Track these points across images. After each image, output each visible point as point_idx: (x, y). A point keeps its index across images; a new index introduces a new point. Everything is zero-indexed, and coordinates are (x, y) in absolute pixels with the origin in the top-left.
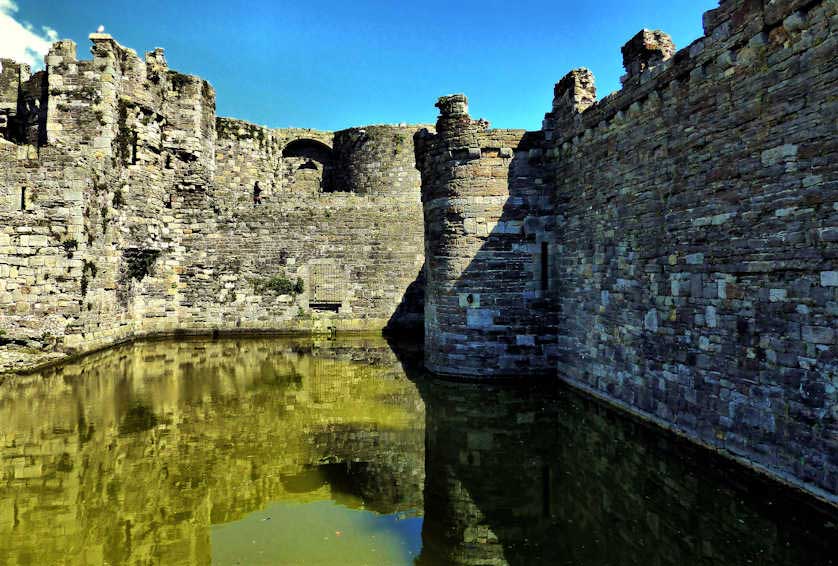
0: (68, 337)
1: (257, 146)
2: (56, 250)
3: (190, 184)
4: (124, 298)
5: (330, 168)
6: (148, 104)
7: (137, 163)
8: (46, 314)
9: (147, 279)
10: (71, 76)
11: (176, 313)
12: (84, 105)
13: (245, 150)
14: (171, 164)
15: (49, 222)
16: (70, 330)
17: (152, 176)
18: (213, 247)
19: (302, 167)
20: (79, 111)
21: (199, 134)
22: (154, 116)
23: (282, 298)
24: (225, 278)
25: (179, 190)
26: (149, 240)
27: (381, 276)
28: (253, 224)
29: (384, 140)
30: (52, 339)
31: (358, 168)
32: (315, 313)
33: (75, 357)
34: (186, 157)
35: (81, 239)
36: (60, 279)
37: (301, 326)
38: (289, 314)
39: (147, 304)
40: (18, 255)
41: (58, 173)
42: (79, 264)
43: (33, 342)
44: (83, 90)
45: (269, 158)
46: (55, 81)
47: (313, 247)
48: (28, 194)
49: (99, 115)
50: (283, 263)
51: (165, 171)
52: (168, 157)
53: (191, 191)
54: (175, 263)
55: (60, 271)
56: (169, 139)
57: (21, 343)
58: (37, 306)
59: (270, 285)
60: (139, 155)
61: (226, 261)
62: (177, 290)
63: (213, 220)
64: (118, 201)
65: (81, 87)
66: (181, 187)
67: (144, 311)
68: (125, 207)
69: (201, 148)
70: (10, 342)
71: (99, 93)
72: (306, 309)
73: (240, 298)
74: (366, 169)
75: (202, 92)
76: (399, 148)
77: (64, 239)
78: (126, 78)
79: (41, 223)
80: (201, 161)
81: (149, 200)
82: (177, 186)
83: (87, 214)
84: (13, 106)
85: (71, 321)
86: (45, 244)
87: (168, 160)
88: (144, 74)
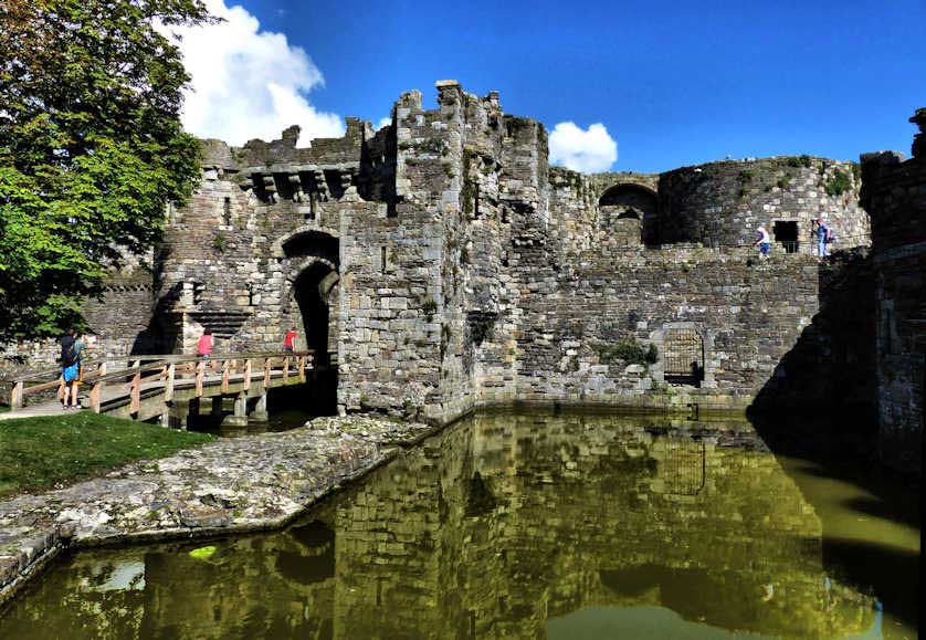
0: (429, 407)
1: (575, 195)
2: (415, 313)
3: (526, 239)
4: (468, 365)
5: (654, 216)
6: (489, 152)
7: (480, 217)
8: (407, 381)
9: (485, 344)
10: (417, 128)
11: (514, 383)
12: (431, 158)
13: (562, 200)
14: (507, 218)
15: (408, 283)
16: (430, 399)
17: (492, 231)
18: (553, 308)
19: (621, 216)
20: (426, 164)
21: (536, 183)
22: (494, 165)
23: (633, 368)
24: (567, 344)
25: (515, 246)
26: (491, 302)
27: (754, 344)
28: (598, 283)
29: (728, 179)
30: (413, 408)
31: (693, 214)
32: (671, 388)
33: (437, 428)
34: (523, 209)
35: (440, 301)
36: (420, 344)
37: (656, 401)
38: (641, 386)
39: (486, 371)
40: (379, 319)
41: (416, 231)
42: (438, 328)
43: (394, 411)
44: (431, 142)
45: (586, 209)
46: (404, 134)
47: (668, 309)
48: (389, 254)
49: (446, 168)
50: (632, 327)
51: (503, 226)
52: (504, 210)
53: (528, 246)
54: (513, 327)
55: (420, 336)
56: (506, 190)
57: (383, 411)
58: (398, 372)
59: (618, 353)
60: (481, 209)
61: (568, 325)
62: (514, 357)
63: (553, 279)
64: (464, 259)
65: (428, 139)
66: (518, 242)
67: (483, 380)
68: (470, 266)
69: (537, 198)
70: (372, 410)
71: (447, 144)
72: (661, 383)
73: (584, 367)
74: (703, 215)
75: (538, 135)
76: (746, 187)
77: (423, 301)
78: (469, 126)
79: (400, 284)
80: (538, 213)
81: (490, 258)
82: (513, 242)
83: (443, 275)
84: (356, 164)
85: (430, 389)
86: (405, 306)
87: (505, 213)
88: (485, 120)
